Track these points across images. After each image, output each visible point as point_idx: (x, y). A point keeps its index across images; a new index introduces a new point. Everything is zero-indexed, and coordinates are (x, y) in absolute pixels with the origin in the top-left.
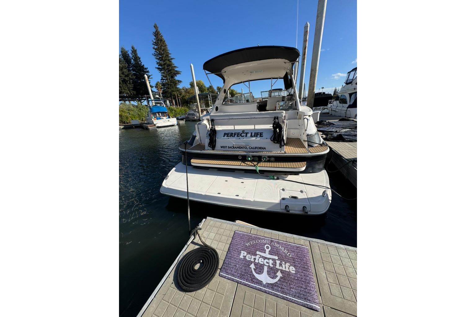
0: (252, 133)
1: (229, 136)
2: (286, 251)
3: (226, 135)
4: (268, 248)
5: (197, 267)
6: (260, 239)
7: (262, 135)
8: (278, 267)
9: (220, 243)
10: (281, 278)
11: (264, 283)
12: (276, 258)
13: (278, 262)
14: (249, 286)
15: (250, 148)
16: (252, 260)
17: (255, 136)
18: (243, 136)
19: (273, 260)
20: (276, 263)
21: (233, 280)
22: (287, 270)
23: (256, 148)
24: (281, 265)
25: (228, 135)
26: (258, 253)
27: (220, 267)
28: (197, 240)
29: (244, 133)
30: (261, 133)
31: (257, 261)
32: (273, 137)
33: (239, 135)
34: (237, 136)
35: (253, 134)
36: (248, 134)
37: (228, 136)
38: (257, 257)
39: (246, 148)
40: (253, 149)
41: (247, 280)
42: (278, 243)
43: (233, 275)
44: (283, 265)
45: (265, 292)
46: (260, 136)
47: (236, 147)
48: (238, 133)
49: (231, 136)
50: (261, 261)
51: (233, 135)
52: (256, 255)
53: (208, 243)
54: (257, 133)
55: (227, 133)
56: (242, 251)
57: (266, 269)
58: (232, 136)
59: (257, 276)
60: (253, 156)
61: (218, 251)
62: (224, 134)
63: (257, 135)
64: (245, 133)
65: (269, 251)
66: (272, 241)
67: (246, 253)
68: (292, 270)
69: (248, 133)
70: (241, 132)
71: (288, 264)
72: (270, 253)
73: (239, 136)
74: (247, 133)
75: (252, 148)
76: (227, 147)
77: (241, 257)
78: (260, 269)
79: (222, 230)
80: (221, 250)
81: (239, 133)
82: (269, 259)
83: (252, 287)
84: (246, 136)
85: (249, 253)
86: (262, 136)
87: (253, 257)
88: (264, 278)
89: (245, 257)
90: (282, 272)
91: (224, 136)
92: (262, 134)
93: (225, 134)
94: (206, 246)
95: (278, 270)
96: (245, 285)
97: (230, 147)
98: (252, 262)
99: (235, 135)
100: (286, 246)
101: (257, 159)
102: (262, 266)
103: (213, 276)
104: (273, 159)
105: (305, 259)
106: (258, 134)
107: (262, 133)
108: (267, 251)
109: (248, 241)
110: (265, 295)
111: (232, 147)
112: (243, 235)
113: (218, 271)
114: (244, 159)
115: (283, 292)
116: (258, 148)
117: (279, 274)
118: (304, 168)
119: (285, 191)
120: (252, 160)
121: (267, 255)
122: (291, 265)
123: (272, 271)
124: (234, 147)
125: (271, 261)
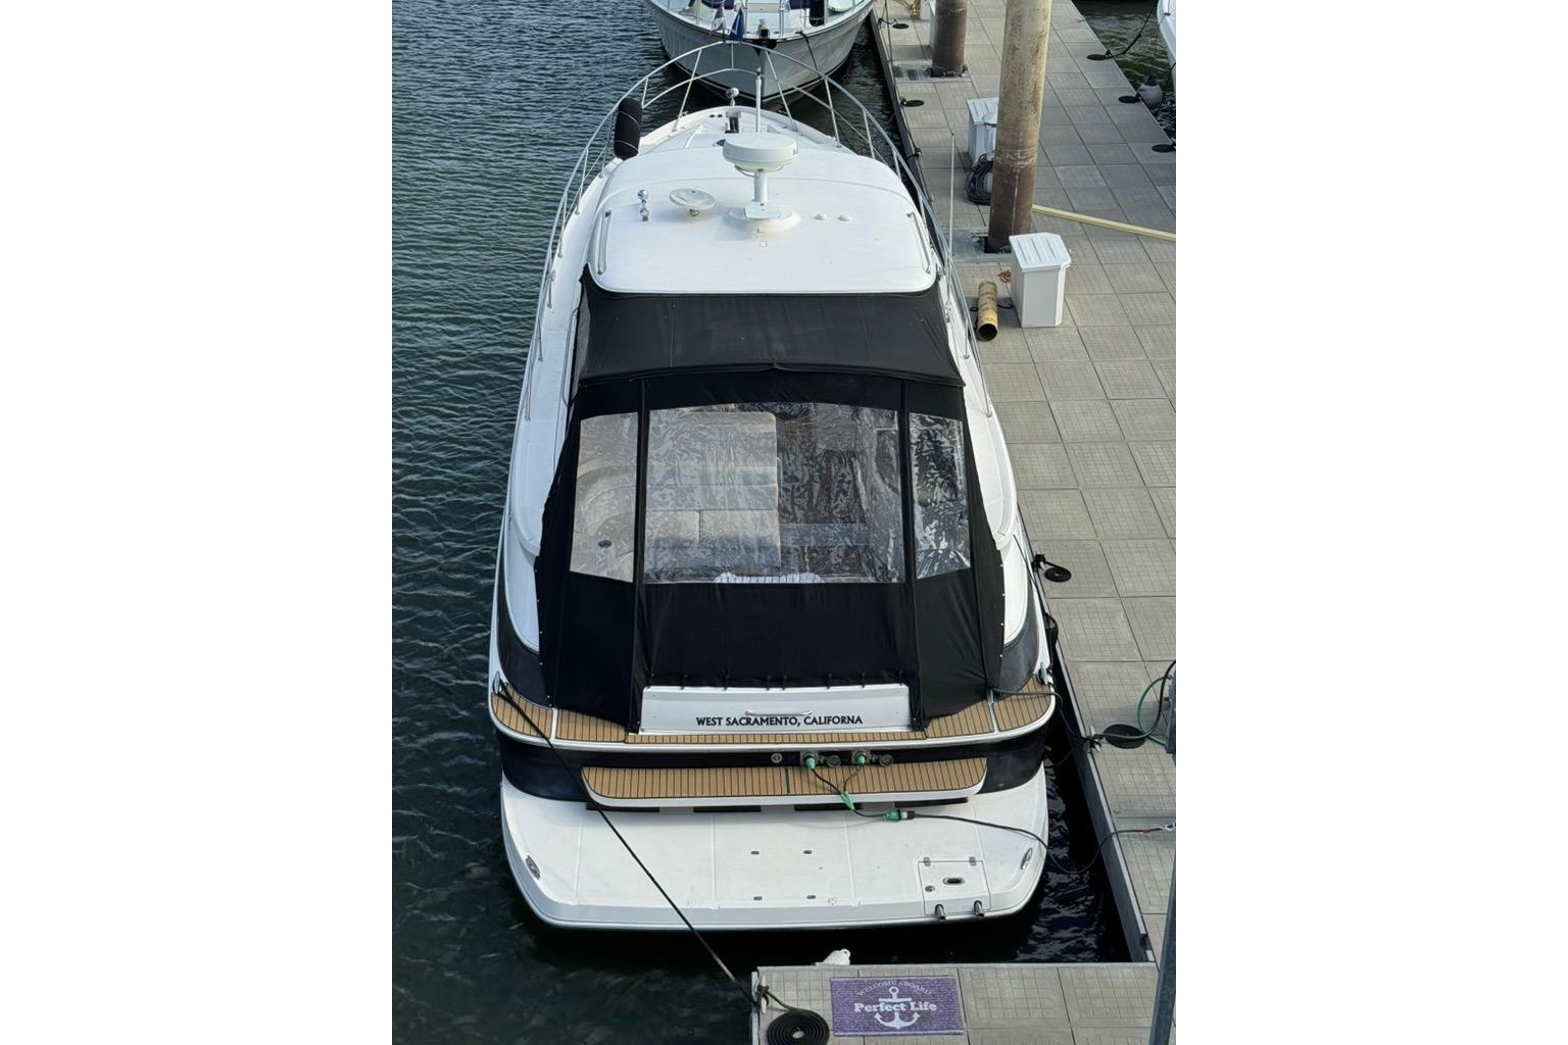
2: (922, 989)
4: (894, 990)
5: (798, 1035)
6: (878, 982)
8: (913, 1009)
9: (813, 1003)
10: (918, 1019)
11: (897, 1028)
12: (910, 999)
13: (912, 1004)
14: (879, 1035)
15: (808, 721)
16: (876, 1010)
19: (905, 1003)
20: (909, 1006)
21: (857, 1036)
22: (926, 1009)
23: (828, 720)
24: (917, 1006)
26: (880, 1000)
27: (830, 1025)
28: (774, 1005)
31: (882, 1010)
38: (881, 1005)
41: (874, 1031)
42: (910, 981)
43: (854, 1031)
44: (920, 1006)
45: (902, 1035)
50: (888, 1008)
52: (879, 1003)
53: (796, 1006)
56: (856, 1005)
57: (897, 1015)
59: (886, 1024)
60: (823, 753)
61: (817, 1013)
65: (898, 994)
66: (899, 981)
67: (862, 1006)
68: (933, 1007)
71: (926, 1003)
72: (899, 996)
75: (814, 721)
77: (857, 1010)
78: (889, 1016)
79: (805, 984)
80: (822, 1008)
82: (899, 1003)
83: (884, 1036)
85: (866, 1004)
87: (875, 1007)
88: (897, 1023)
89: (862, 1009)
90: (919, 1012)
94: (792, 1009)
95: (913, 1012)
96: (872, 1036)
98: (873, 1013)
100: (922, 982)
101: (835, 759)
102: (891, 1013)
104: (888, 761)
105: (950, 992)
108: (895, 995)
109: (861, 988)
110: (901, 1038)
112: (848, 982)
113: (831, 1033)
114: (791, 764)
115: (922, 1031)
117: (916, 1016)
118: (980, 786)
119: (932, 864)
120: (819, 765)
121: (895, 999)
122: (931, 1003)
123: (906, 1015)
124: (748, 722)
125: (902, 1006)
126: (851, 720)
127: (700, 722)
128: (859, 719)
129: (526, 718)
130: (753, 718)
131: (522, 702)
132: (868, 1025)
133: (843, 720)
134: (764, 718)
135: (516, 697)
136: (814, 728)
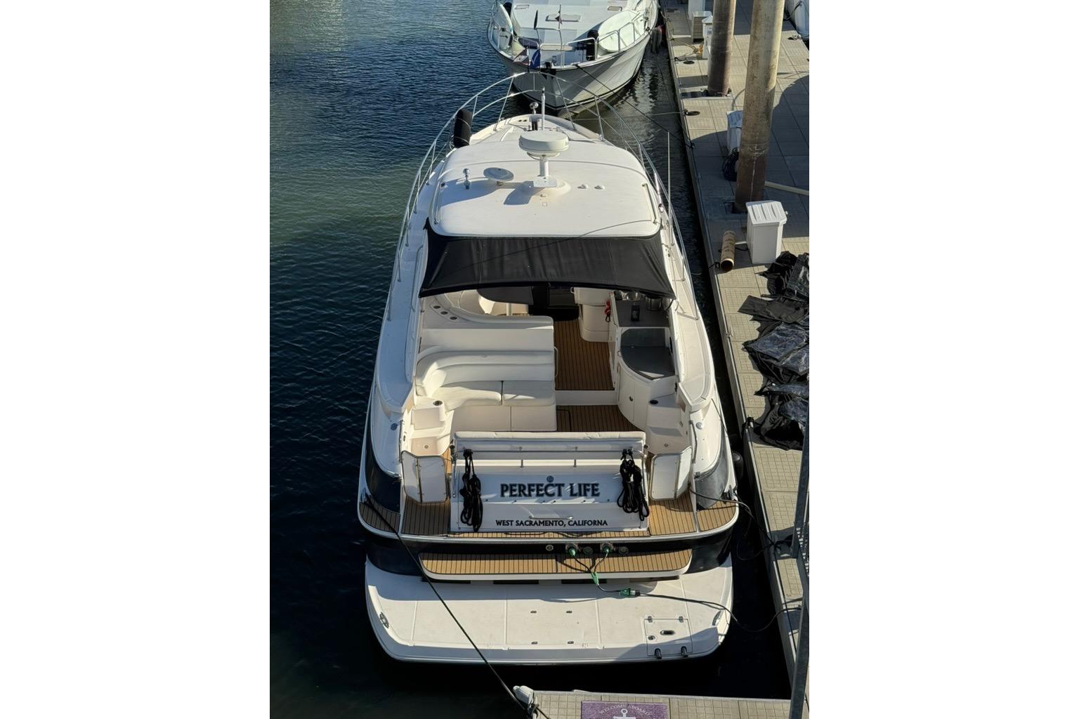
0: (571, 485)
1: (515, 495)
3: (506, 490)
6: (614, 705)
7: (597, 490)
15: (571, 523)
17: (580, 495)
18: (552, 495)
23: (584, 523)
25: (512, 491)
29: (552, 485)
30: (593, 485)
32: (622, 497)
34: (538, 495)
35: (576, 491)
36: (562, 488)
37: (514, 493)
39: (561, 523)
40: (579, 525)
46: (593, 495)
47: (536, 523)
48: (538, 485)
49: (520, 495)
51: (527, 492)
54: (585, 485)
55: (508, 484)
58: (525, 495)
60: (581, 545)
62: (500, 487)
63: (586, 490)
64: (556, 485)
69: (563, 485)
70: (546, 483)
73: (542, 495)
74: (560, 486)
75: (575, 523)
76: (514, 523)
81: (542, 485)
84: (560, 495)
86: (596, 493)
91: (502, 495)
92: (596, 487)
93: (504, 488)
97: (522, 523)
99: (530, 490)
101: (589, 550)
104: (624, 549)
106: (588, 487)
107: (597, 485)
111: (528, 523)
114: (559, 552)
116: (590, 523)
118: (687, 568)
119: (653, 621)
120: (577, 552)
124: (531, 523)
126: (600, 523)
127: (499, 523)
128: (605, 522)
129: (382, 518)
130: (534, 521)
131: (380, 509)
133: (594, 523)
134: (542, 521)
135: (376, 505)
136: (576, 528)
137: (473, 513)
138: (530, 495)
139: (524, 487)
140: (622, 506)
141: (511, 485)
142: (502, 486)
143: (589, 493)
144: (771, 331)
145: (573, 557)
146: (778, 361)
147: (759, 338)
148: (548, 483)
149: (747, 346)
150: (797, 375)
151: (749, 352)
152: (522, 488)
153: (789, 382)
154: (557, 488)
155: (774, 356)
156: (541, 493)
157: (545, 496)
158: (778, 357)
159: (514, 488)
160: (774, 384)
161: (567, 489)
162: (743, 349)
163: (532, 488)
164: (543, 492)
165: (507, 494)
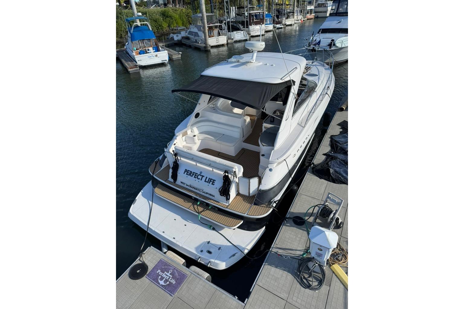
0: (207, 178)
1: (188, 175)
2: (177, 275)
3: (186, 172)
5: (138, 271)
7: (214, 182)
8: (169, 280)
9: (151, 263)
10: (168, 284)
11: (161, 284)
12: (171, 276)
13: (171, 278)
14: (155, 283)
16: (161, 275)
17: (208, 182)
18: (199, 179)
20: (170, 278)
21: (150, 280)
22: (172, 282)
23: (207, 193)
24: (171, 280)
25: (188, 172)
26: (165, 272)
27: (147, 274)
28: (141, 259)
29: (200, 175)
30: (214, 180)
31: (162, 276)
32: (221, 189)
33: (196, 176)
34: (195, 177)
35: (207, 180)
36: (203, 178)
37: (188, 174)
38: (164, 274)
41: (155, 281)
42: (177, 270)
43: (151, 278)
44: (172, 280)
45: (159, 287)
46: (212, 184)
49: (189, 175)
50: (164, 276)
51: (192, 174)
53: (146, 262)
54: (211, 179)
56: (159, 270)
57: (164, 279)
58: (191, 176)
59: (159, 281)
61: (149, 267)
62: (185, 170)
63: (210, 181)
65: (170, 273)
66: (175, 269)
68: (174, 282)
69: (204, 176)
73: (196, 178)
74: (203, 176)
75: (204, 192)
77: (157, 272)
78: (162, 278)
79: (155, 257)
80: (151, 267)
81: (197, 174)
82: (168, 276)
83: (156, 284)
84: (201, 180)
85: (161, 271)
86: (213, 183)
87: (162, 273)
89: (159, 272)
90: (170, 282)
91: (184, 173)
94: (144, 263)
95: (168, 281)
96: (154, 283)
98: (160, 275)
99: (193, 174)
100: (179, 272)
101: (205, 204)
102: (164, 278)
103: (143, 276)
105: (182, 280)
107: (215, 181)
108: (170, 272)
109: (165, 266)
112: (164, 262)
113: (146, 275)
114: (195, 201)
115: (165, 288)
117: (168, 283)
118: (238, 226)
120: (200, 204)
121: (168, 274)
122: (175, 281)
123: (166, 281)
124: (190, 187)
125: (168, 277)
126: (212, 195)
127: (181, 182)
128: (214, 196)
132: (155, 279)
133: (210, 195)
136: (204, 194)
137: (175, 177)
138: (192, 176)
139: (192, 172)
140: (220, 192)
141: (188, 171)
142: (186, 170)
143: (211, 183)
144: (344, 133)
145: (197, 205)
146: (340, 144)
147: (338, 135)
148: (199, 174)
149: (332, 137)
150: (345, 151)
151: (331, 139)
152: (191, 173)
153: (339, 153)
154: (201, 177)
155: (340, 142)
156: (196, 177)
157: (197, 178)
158: (341, 143)
159: (189, 172)
160: (332, 152)
161: (204, 179)
162: (329, 138)
163: (194, 174)
164: (197, 177)
165: (186, 173)
